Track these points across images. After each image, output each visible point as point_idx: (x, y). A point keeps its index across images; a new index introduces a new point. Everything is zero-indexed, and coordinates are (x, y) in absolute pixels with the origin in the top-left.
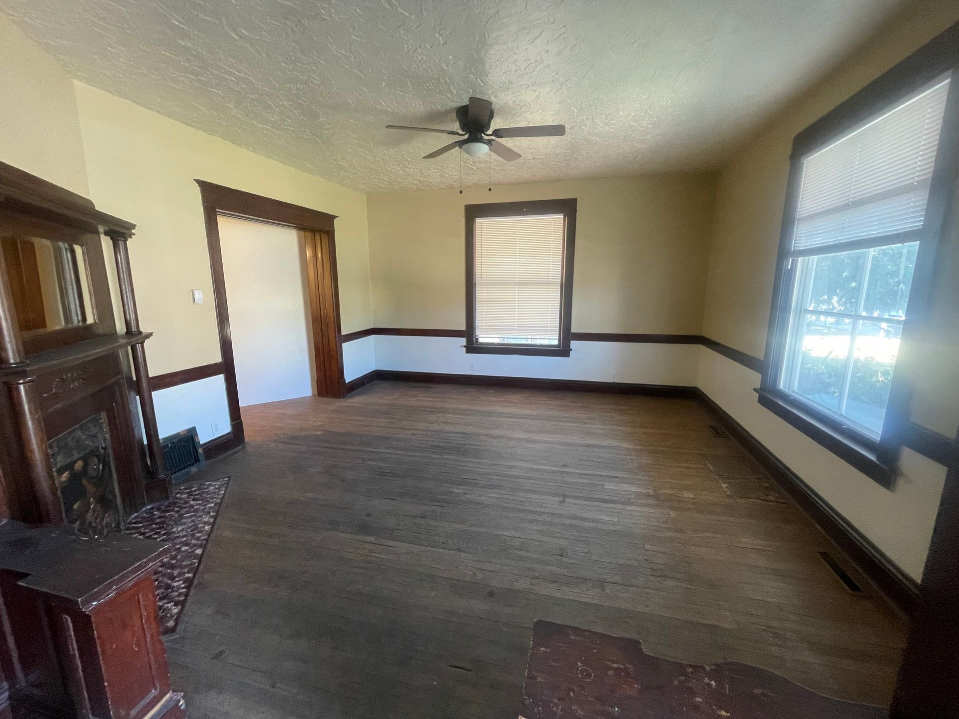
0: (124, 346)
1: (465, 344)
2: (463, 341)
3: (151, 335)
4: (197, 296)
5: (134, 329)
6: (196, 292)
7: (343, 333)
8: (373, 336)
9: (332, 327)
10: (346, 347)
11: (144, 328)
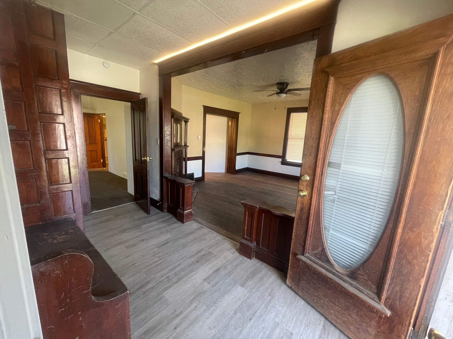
0: (183, 148)
1: (281, 161)
2: (280, 160)
3: (189, 146)
4: (199, 137)
5: (186, 145)
6: (199, 136)
7: (237, 152)
8: (247, 155)
9: (234, 150)
10: (238, 157)
11: (188, 145)
